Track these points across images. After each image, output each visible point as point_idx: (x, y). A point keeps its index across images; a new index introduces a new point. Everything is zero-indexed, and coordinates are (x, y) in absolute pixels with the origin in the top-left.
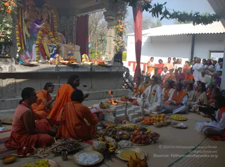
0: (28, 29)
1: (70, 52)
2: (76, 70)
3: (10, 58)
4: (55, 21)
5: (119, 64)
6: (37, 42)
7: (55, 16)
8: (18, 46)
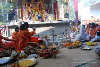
0: (32, 11)
1: (46, 17)
3: (14, 20)
4: (42, 6)
6: (33, 14)
7: (42, 4)
8: (28, 17)
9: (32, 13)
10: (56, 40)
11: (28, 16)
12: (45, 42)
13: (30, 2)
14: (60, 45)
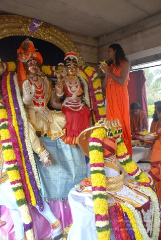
0: (38, 134)
8: (20, 203)
11: (20, 195)
13: (12, 66)
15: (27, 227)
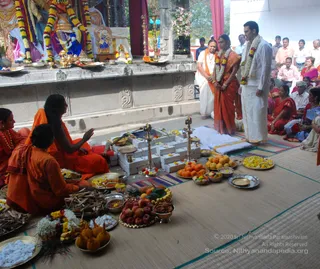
2: (97, 75)
5: (185, 56)
6: (47, 29)
8: (23, 37)
9: (39, 18)
10: (155, 151)
12: (118, 159)
14: (171, 168)
15: (27, 50)
